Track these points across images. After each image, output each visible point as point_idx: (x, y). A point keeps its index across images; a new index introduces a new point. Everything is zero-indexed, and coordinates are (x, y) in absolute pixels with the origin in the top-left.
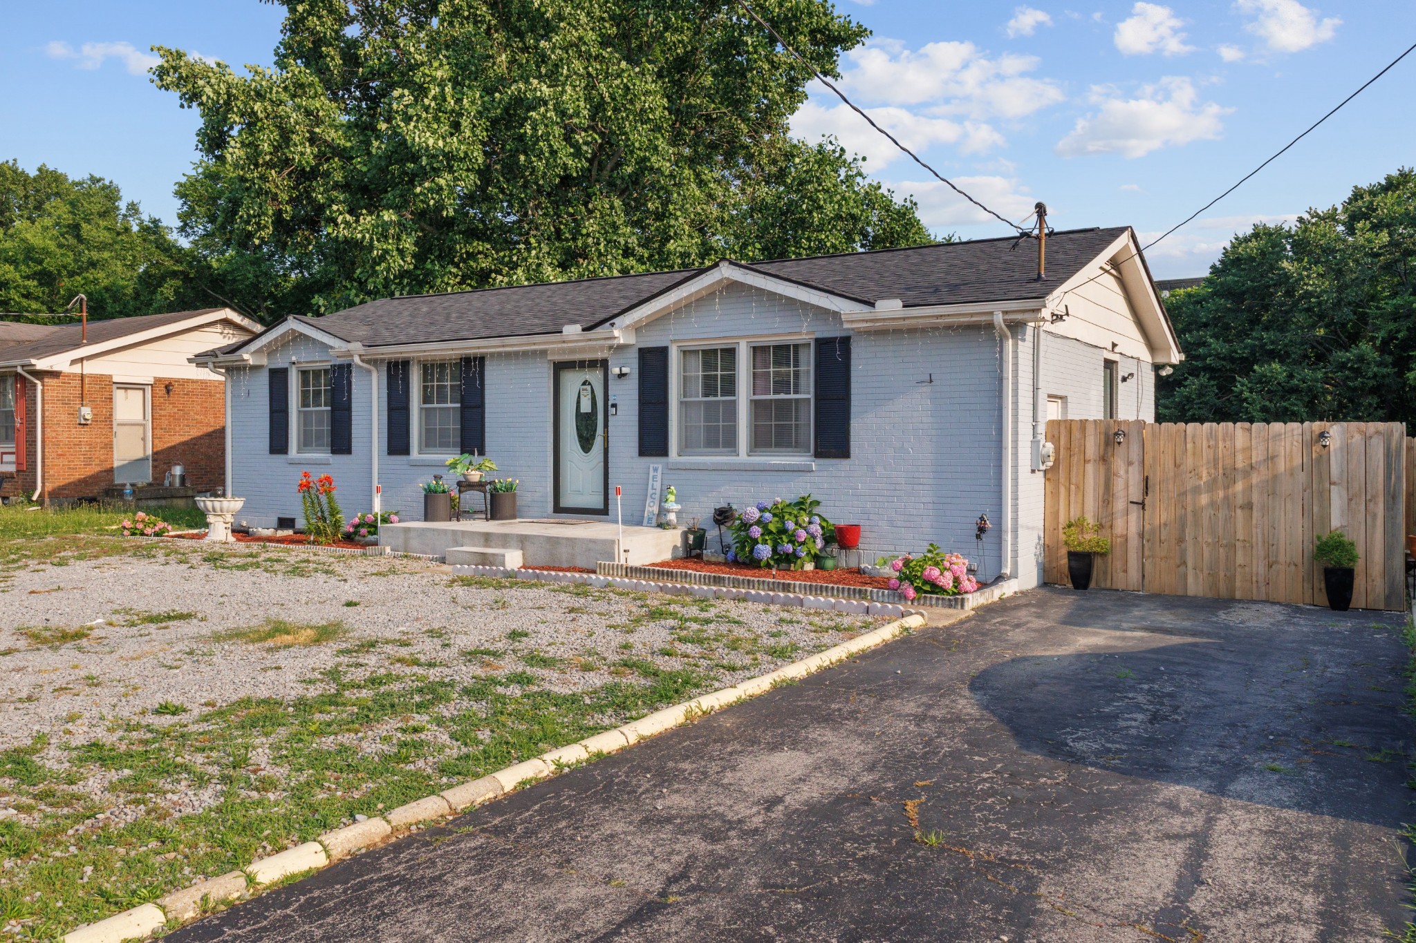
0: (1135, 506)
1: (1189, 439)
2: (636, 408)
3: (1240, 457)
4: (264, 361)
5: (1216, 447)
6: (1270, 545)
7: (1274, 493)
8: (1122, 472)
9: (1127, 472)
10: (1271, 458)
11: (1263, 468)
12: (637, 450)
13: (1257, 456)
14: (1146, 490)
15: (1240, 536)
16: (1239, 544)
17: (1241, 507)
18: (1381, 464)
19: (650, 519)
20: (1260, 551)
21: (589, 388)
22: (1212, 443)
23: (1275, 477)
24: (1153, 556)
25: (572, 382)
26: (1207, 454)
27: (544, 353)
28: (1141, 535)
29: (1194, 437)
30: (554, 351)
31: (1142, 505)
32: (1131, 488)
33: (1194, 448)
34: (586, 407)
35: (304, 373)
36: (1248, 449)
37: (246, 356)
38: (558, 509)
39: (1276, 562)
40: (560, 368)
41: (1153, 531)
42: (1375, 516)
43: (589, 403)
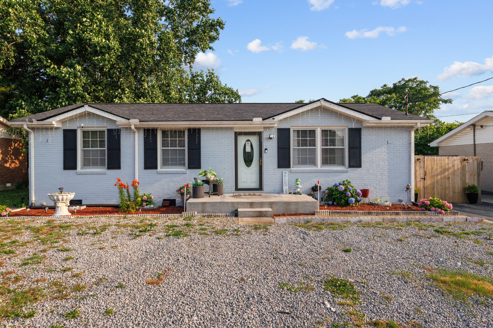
0: (422, 179)
1: (435, 161)
2: (277, 150)
3: (447, 166)
4: (60, 126)
5: (441, 163)
6: (454, 188)
7: (454, 175)
8: (418, 170)
9: (420, 170)
10: (453, 166)
11: (452, 168)
12: (277, 166)
13: (451, 165)
14: (425, 175)
15: (447, 186)
16: (447, 188)
17: (447, 179)
18: (476, 167)
19: (286, 191)
20: (451, 189)
21: (250, 142)
22: (440, 162)
23: (455, 171)
24: (427, 193)
25: (242, 140)
26: (439, 165)
27: (231, 128)
28: (424, 187)
29: (436, 160)
30: (236, 128)
31: (424, 179)
32: (421, 174)
33: (436, 163)
34: (248, 149)
35: (84, 132)
36: (448, 164)
37: (54, 123)
38: (237, 189)
39: (455, 192)
40: (237, 134)
41: (427, 186)
42: (475, 179)
43: (250, 148)
